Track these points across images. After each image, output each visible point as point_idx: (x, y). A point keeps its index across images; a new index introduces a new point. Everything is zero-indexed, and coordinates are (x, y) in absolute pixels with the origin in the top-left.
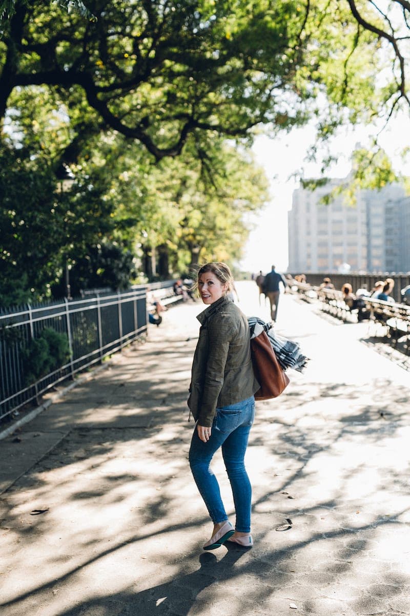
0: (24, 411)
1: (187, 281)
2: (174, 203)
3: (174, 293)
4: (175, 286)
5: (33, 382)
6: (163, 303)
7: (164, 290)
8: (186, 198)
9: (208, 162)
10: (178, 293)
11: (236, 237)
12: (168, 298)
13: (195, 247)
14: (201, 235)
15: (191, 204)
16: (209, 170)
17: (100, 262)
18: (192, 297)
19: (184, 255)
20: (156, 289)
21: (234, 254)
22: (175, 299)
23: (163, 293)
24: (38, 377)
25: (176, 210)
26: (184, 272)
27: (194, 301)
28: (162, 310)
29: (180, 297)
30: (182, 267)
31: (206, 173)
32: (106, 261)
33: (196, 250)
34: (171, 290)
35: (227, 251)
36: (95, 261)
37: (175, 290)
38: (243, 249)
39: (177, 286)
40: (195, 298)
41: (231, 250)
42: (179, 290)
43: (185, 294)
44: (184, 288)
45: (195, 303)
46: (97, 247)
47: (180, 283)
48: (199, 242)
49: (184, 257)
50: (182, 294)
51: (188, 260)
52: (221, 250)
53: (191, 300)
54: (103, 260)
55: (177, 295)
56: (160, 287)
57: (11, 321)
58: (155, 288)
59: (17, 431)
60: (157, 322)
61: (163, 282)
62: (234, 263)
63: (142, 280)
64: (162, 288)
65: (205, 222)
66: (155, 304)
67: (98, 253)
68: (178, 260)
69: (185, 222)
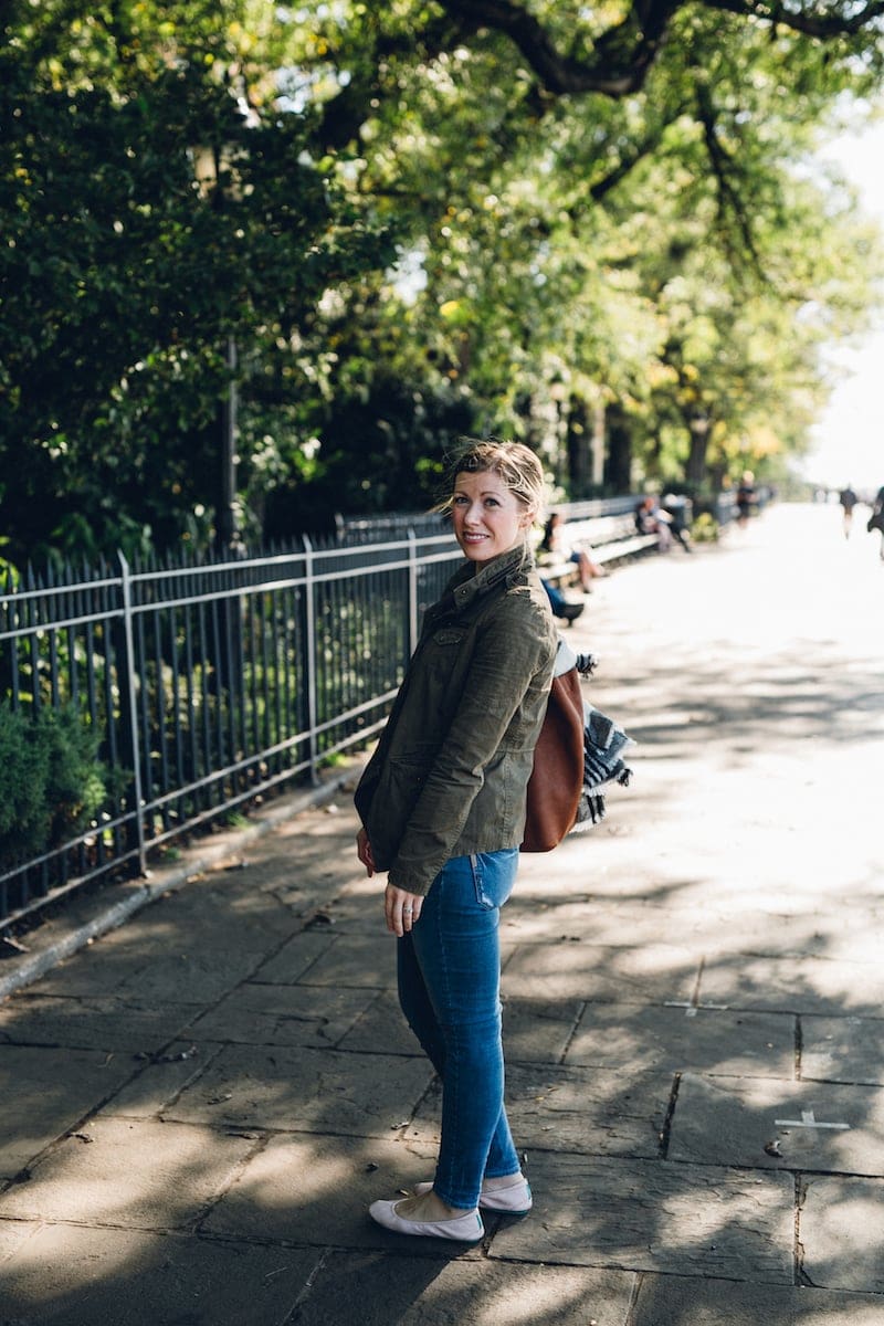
1: (672, 500)
2: (646, 302)
3: (636, 531)
4: (639, 510)
6: (595, 558)
7: (609, 520)
8: (677, 288)
9: (735, 184)
10: (646, 530)
11: (800, 398)
12: (617, 540)
13: (697, 417)
14: (713, 388)
15: (692, 303)
16: (739, 208)
17: (419, 438)
18: (682, 542)
19: (676, 439)
20: (588, 518)
21: (791, 441)
22: (636, 544)
23: (609, 527)
25: (651, 317)
26: (674, 479)
27: (687, 550)
28: (593, 575)
29: (649, 540)
30: (671, 467)
31: (731, 215)
32: (437, 437)
33: (700, 426)
34: (629, 522)
35: (776, 431)
36: (404, 435)
37: (639, 522)
38: (814, 431)
39: (644, 512)
40: (691, 543)
41: (784, 428)
42: (649, 522)
43: (665, 532)
44: (665, 517)
45: (687, 555)
46: (412, 399)
47: (653, 502)
48: (710, 408)
49: (675, 442)
50: (656, 531)
51: (683, 448)
52: (761, 424)
53: (678, 548)
54: (428, 435)
55: (642, 533)
56: (599, 513)
58: (585, 515)
60: (569, 611)
61: (607, 501)
62: (791, 463)
63: (546, 494)
64: (603, 516)
65: (723, 356)
66: (576, 558)
67: (413, 413)
68: (658, 448)
69: (672, 350)
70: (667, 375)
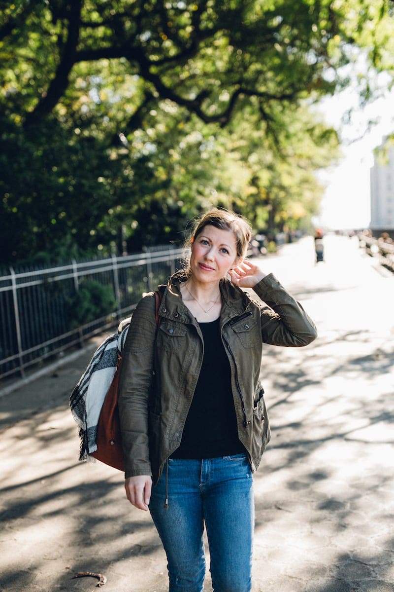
0: (68, 351)
1: (258, 237)
2: (243, 163)
5: (76, 327)
8: (253, 158)
15: (260, 163)
16: (274, 131)
24: (82, 322)
25: (245, 169)
30: (261, 223)
44: (256, 243)
49: (263, 214)
51: (266, 216)
54: (169, 219)
57: (54, 275)
59: (60, 369)
68: (255, 217)
69: (254, 181)
70: (253, 190)
